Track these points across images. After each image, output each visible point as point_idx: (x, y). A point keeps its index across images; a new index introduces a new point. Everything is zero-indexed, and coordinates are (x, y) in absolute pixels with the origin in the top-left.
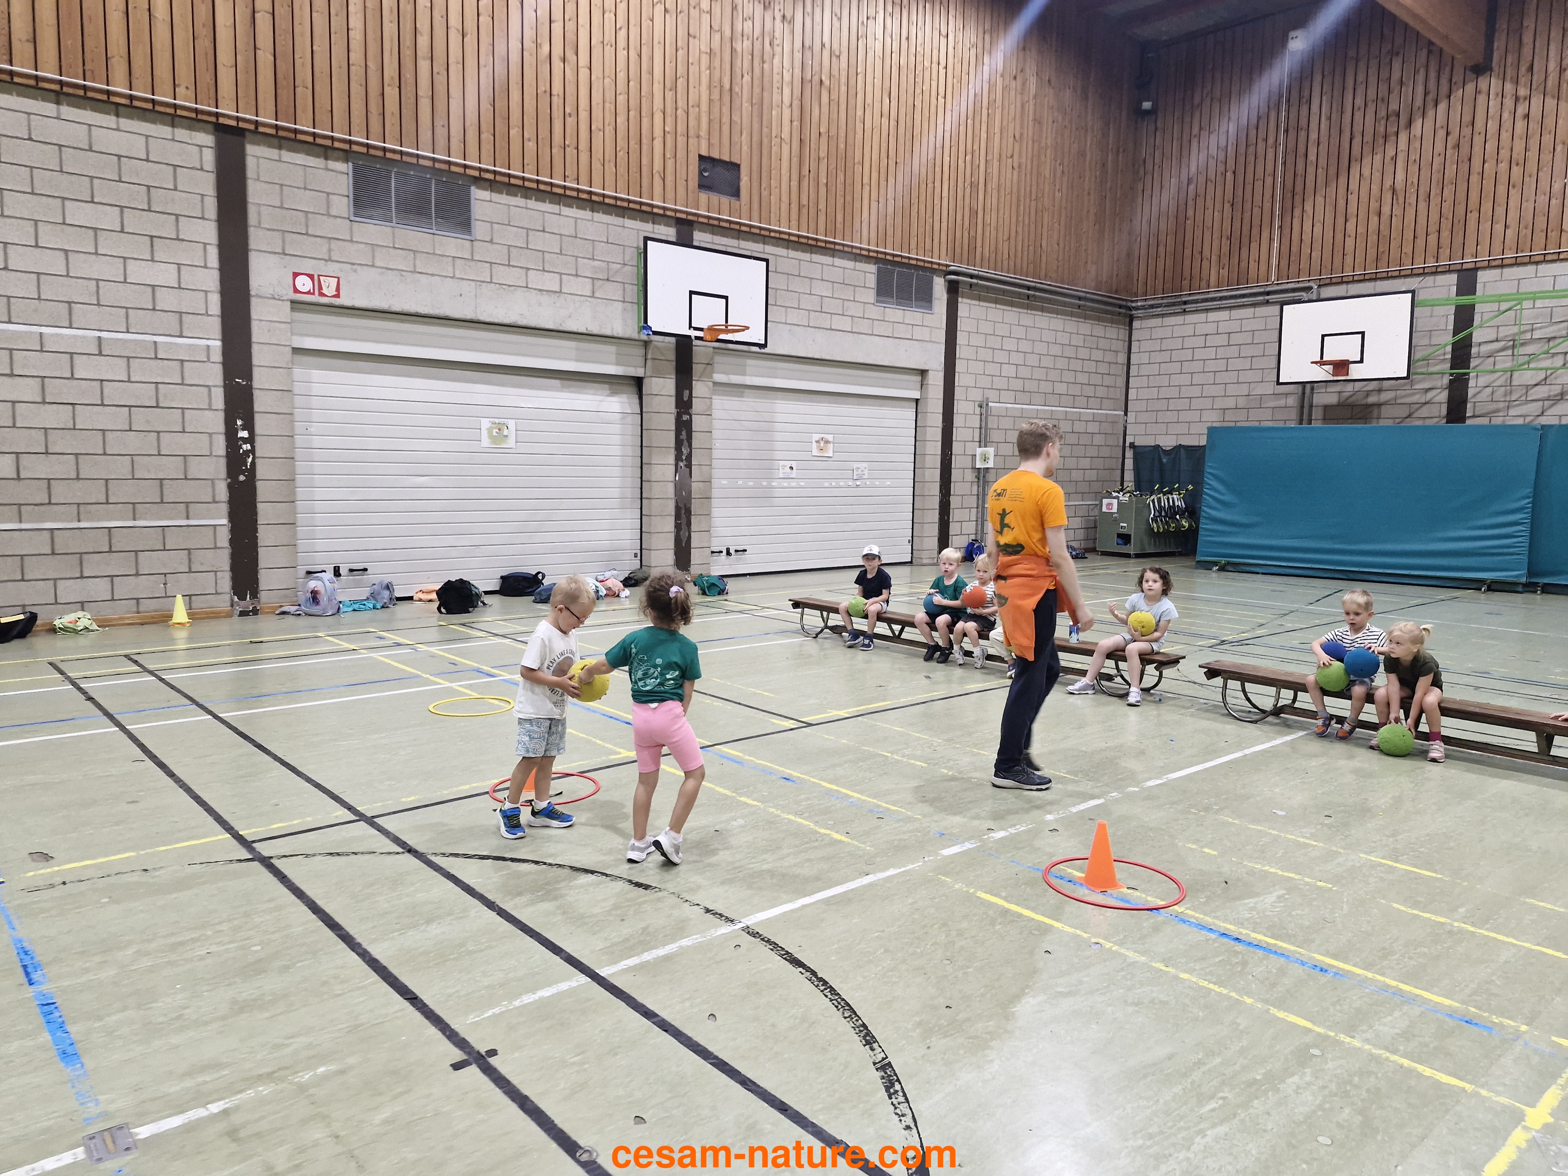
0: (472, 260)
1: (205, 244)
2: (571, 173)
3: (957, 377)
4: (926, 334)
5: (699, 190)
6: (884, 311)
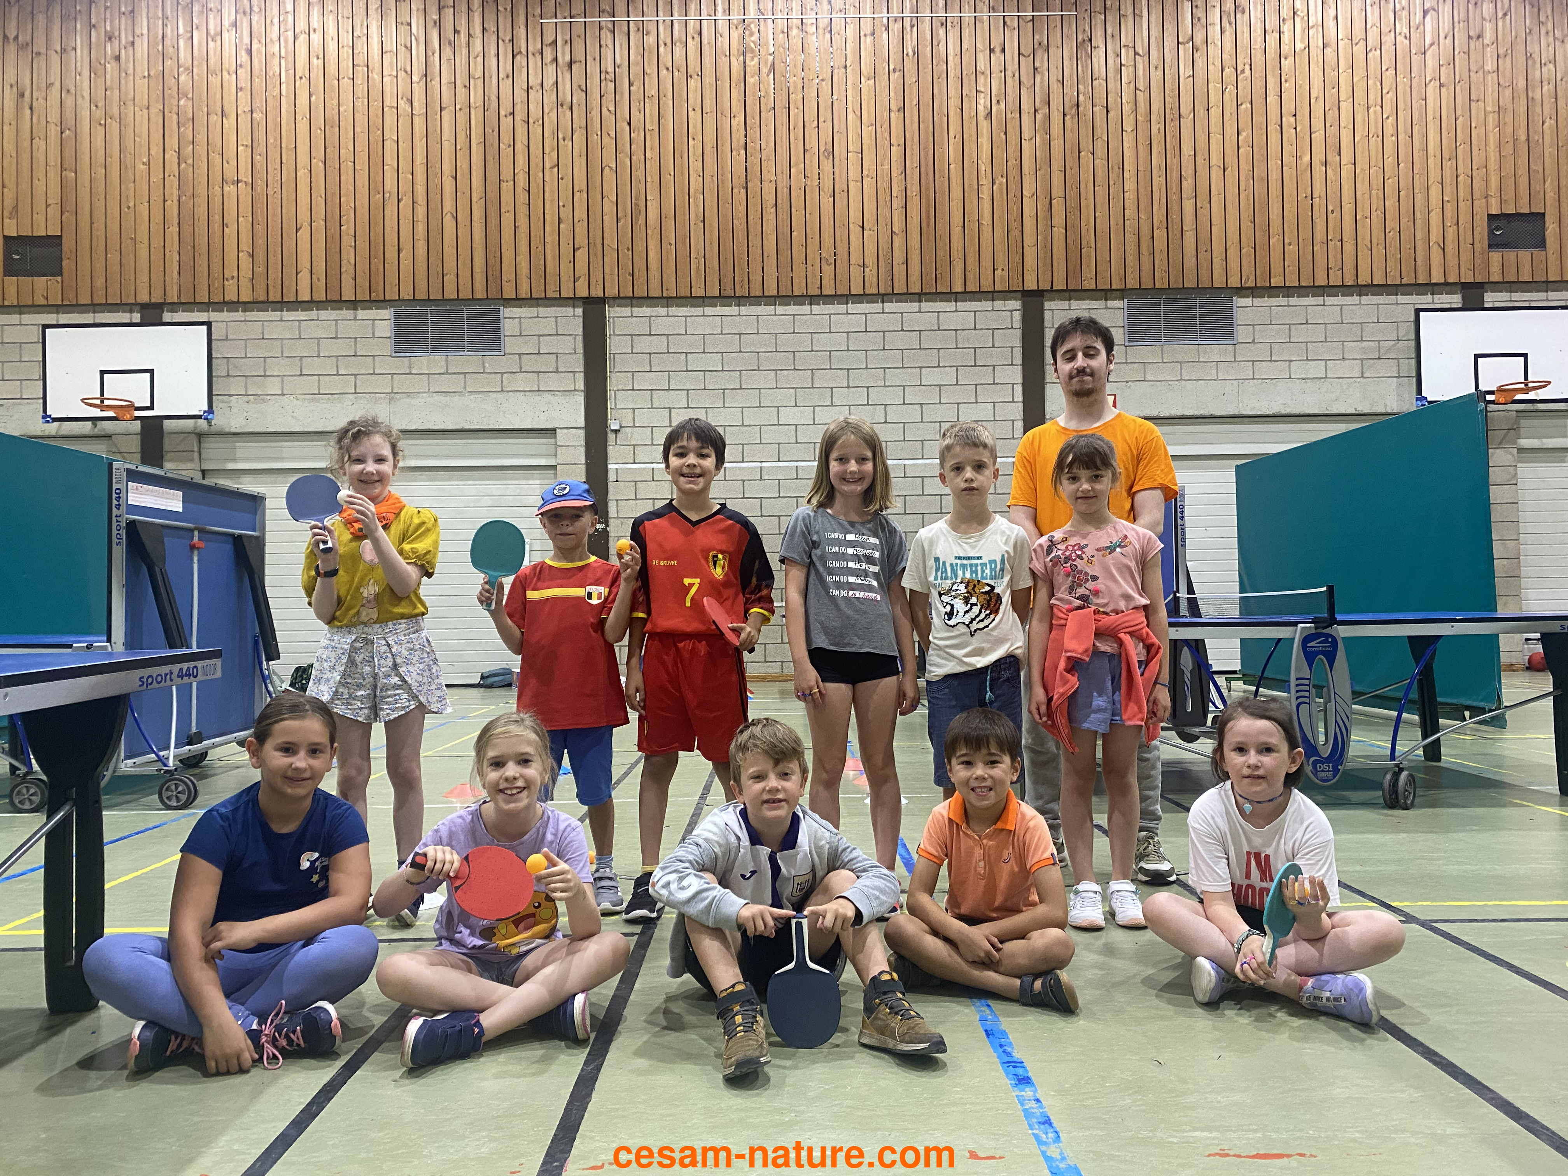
0: (1235, 361)
1: (1013, 384)
2: (1335, 264)
5: (1489, 250)
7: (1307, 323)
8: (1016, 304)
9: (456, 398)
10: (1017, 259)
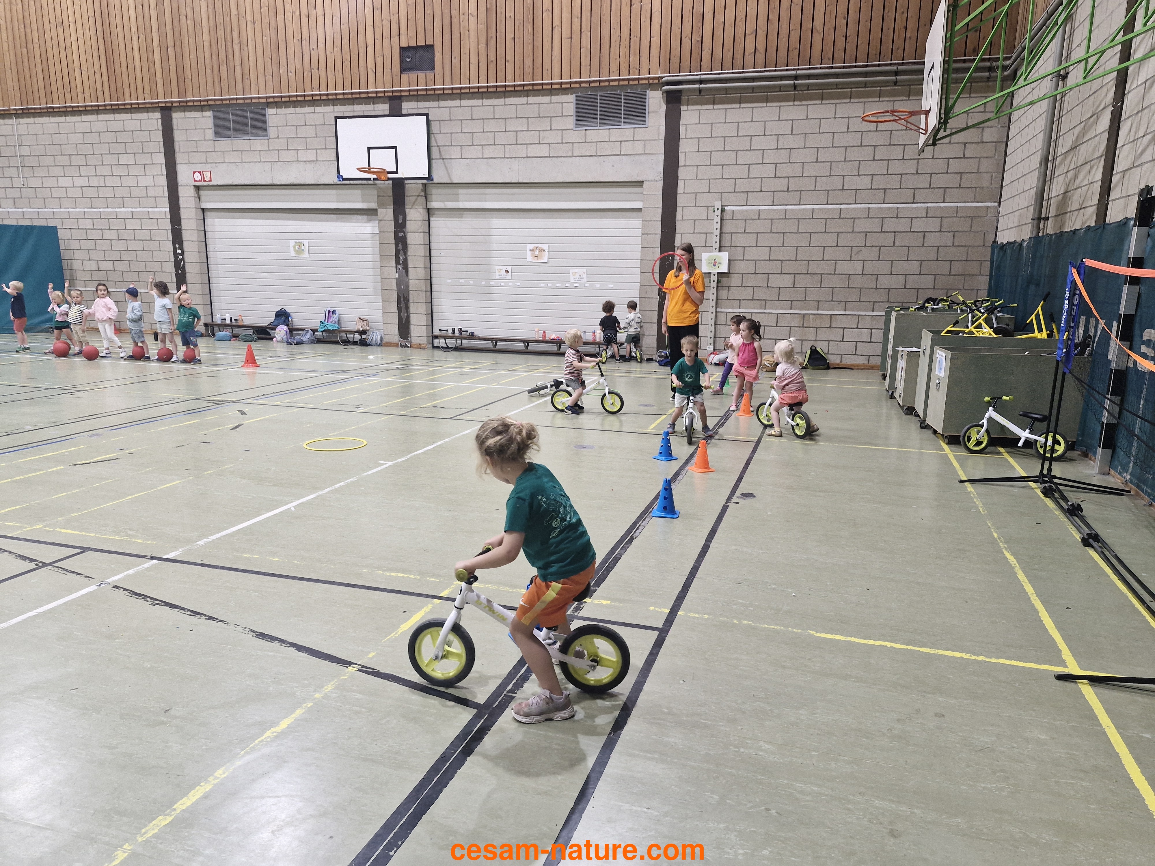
0: (269, 150)
1: (161, 164)
2: (316, 85)
3: (680, 184)
4: (639, 148)
5: (401, 73)
6: (586, 134)
7: (305, 125)
8: (158, 115)
10: (154, 86)
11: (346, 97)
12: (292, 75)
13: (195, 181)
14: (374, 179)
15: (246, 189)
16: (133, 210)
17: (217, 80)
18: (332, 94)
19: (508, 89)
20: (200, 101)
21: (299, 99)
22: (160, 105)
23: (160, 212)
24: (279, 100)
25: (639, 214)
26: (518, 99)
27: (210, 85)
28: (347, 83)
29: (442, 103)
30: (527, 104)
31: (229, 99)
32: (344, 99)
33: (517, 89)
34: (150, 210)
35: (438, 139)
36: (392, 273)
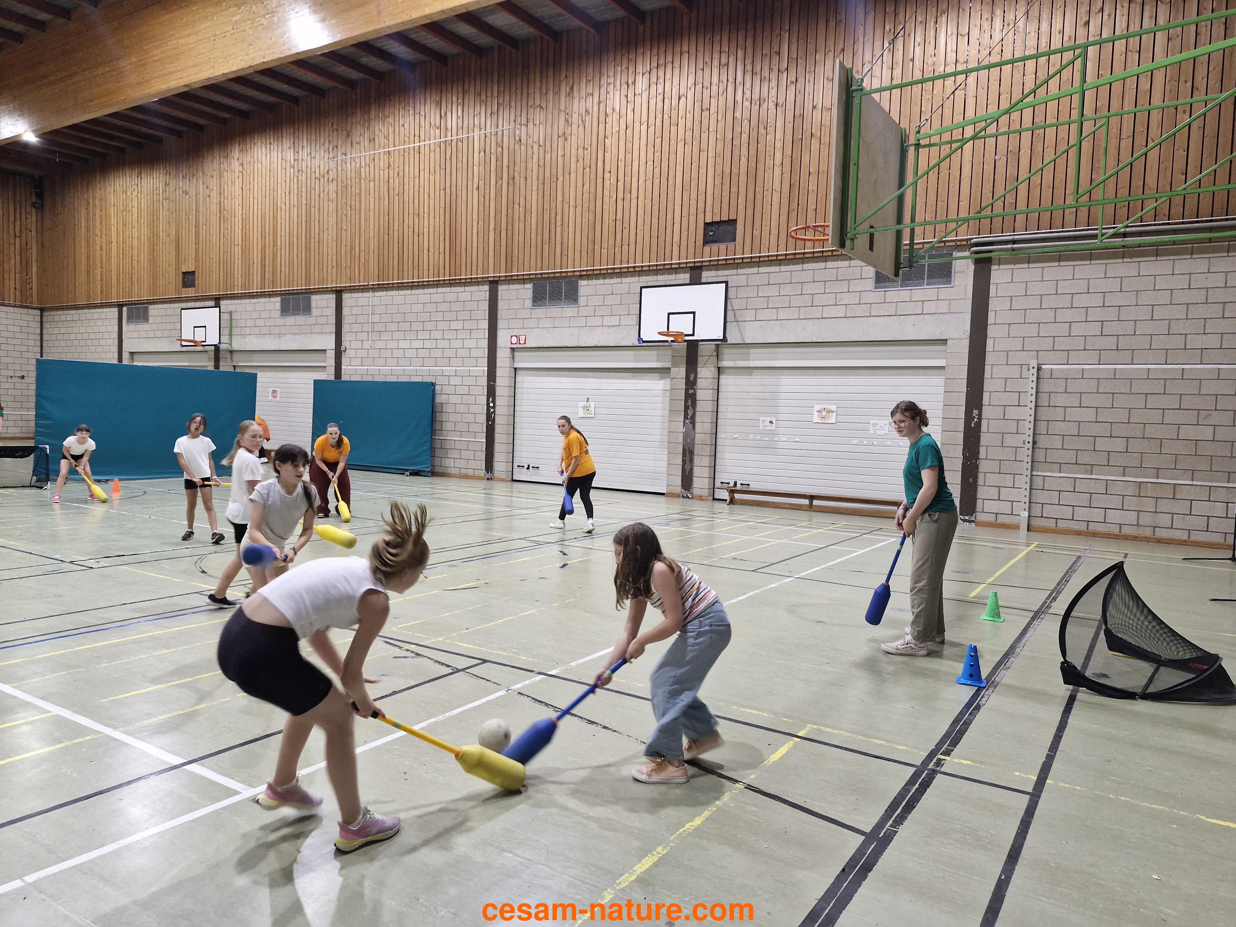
0: (578, 316)
1: (484, 329)
2: (625, 259)
3: (990, 343)
4: (943, 307)
5: (704, 246)
6: (885, 295)
7: (612, 294)
8: (487, 288)
9: (297, 336)
10: (486, 264)
11: (651, 268)
12: (604, 251)
13: (512, 343)
14: (672, 341)
15: (554, 351)
16: (457, 368)
17: (539, 258)
18: (638, 267)
19: (806, 256)
20: (523, 275)
21: (609, 271)
22: (490, 279)
23: (480, 370)
24: (592, 273)
25: (942, 372)
26: (816, 264)
27: (533, 261)
28: (653, 256)
29: (740, 271)
30: (825, 268)
31: (548, 273)
32: (649, 270)
33: (815, 255)
34: (471, 368)
35: (733, 304)
36: (679, 426)
